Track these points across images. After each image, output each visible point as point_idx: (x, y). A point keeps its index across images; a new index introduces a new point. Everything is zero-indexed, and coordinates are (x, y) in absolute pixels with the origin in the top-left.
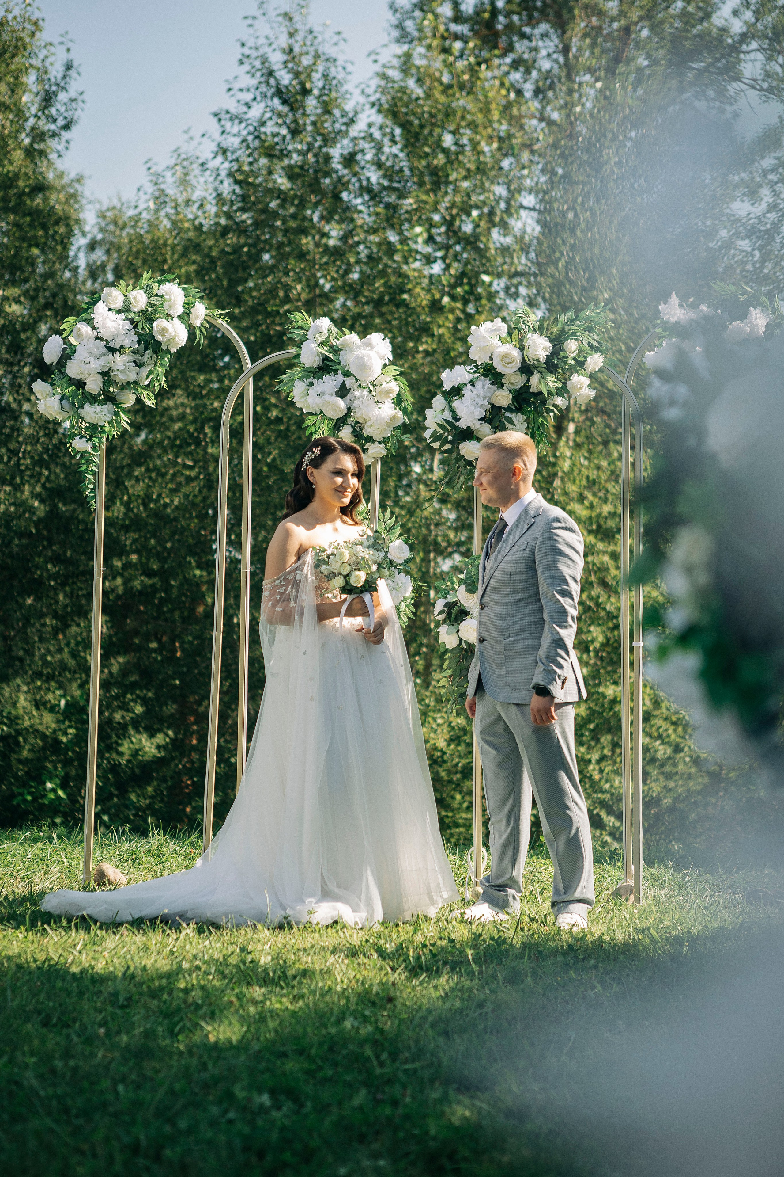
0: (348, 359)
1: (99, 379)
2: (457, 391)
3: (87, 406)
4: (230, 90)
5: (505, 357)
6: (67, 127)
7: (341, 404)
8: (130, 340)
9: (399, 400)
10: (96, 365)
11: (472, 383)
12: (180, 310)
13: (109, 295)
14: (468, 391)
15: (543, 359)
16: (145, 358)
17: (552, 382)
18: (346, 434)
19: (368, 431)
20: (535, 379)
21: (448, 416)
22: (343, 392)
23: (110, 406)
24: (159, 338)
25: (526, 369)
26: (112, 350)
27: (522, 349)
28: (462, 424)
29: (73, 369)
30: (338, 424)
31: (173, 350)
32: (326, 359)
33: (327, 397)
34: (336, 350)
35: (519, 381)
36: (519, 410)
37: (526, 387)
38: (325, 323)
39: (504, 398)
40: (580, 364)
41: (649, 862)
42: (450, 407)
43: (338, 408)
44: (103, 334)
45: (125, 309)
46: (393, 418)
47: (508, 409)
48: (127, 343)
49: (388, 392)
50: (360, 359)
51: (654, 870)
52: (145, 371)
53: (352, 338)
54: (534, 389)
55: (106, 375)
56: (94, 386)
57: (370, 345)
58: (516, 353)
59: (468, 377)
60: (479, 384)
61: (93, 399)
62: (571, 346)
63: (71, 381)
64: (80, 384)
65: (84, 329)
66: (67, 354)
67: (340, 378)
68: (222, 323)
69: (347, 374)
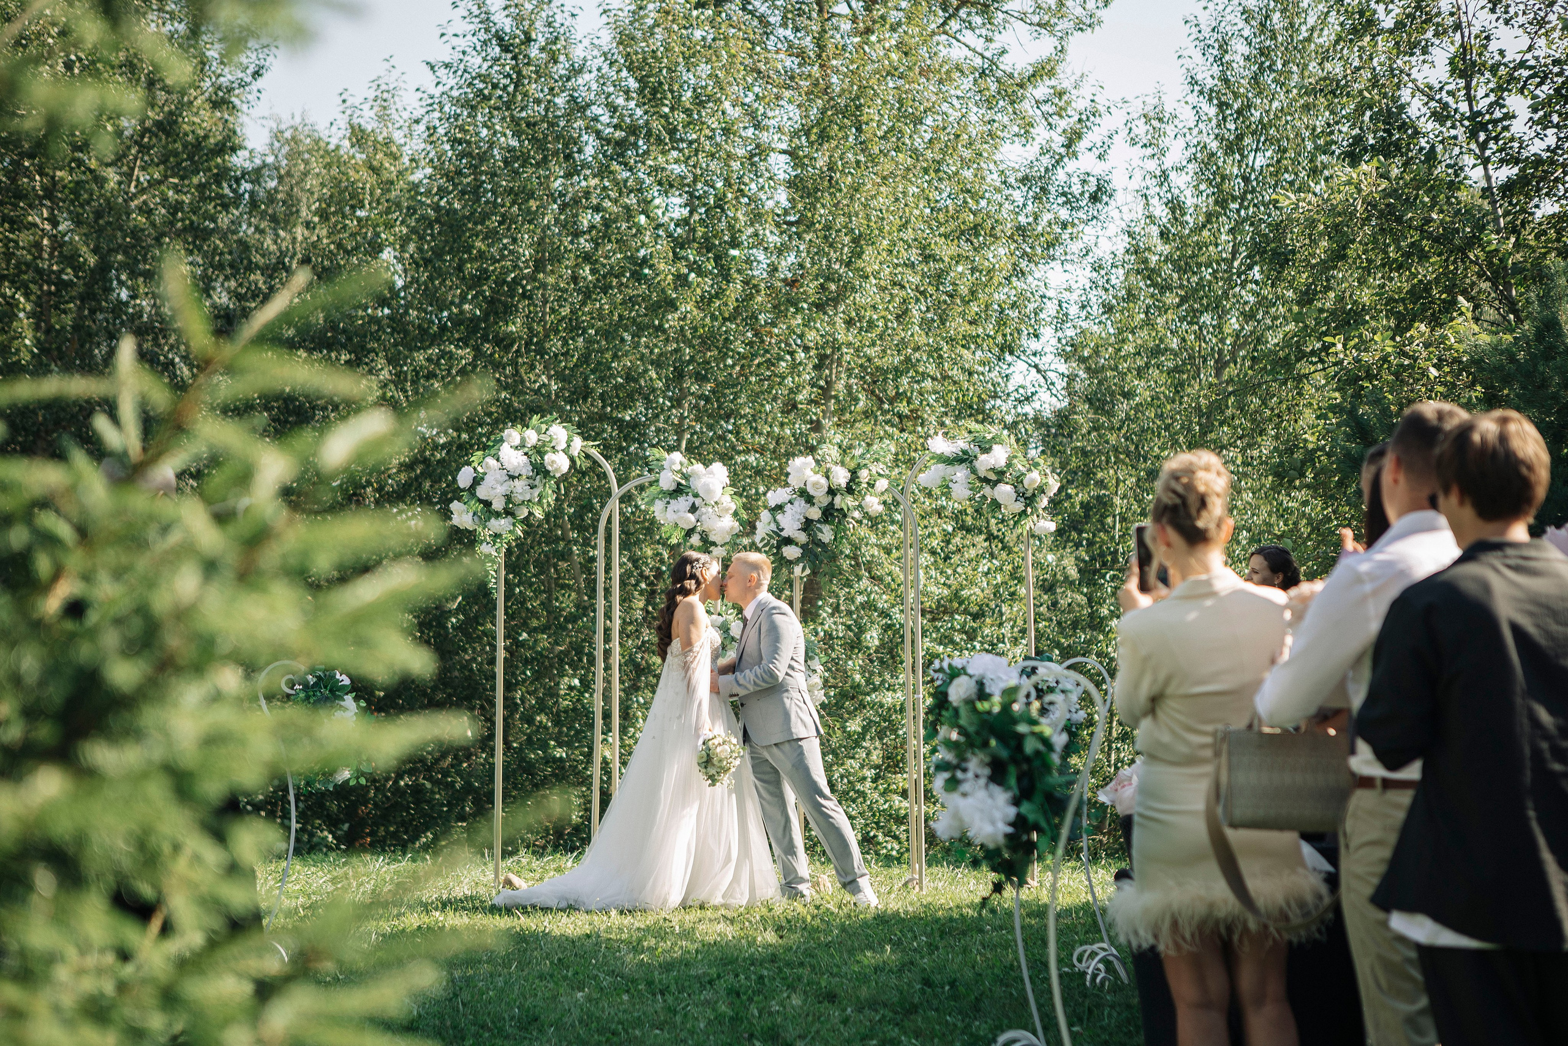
0: (697, 485)
1: (503, 500)
2: (779, 508)
3: (493, 520)
4: (443, 35)
5: (816, 485)
6: (257, 74)
7: (692, 518)
8: (527, 471)
9: (736, 514)
10: (501, 490)
11: (790, 502)
12: (564, 446)
13: (509, 435)
14: (788, 507)
15: (844, 485)
16: (537, 482)
17: (851, 501)
18: (695, 540)
19: (712, 538)
20: (838, 500)
21: (773, 527)
22: (693, 509)
23: (510, 519)
24: (549, 468)
25: (832, 492)
26: (512, 478)
27: (828, 478)
28: (784, 534)
29: (482, 492)
30: (689, 533)
31: (558, 475)
32: (679, 484)
33: (681, 514)
34: (686, 477)
35: (825, 501)
36: (826, 522)
37: (831, 504)
38: (677, 456)
39: (815, 513)
40: (871, 485)
41: (929, 865)
42: (775, 521)
43: (688, 521)
44: (506, 465)
45: (522, 445)
46: (732, 528)
47: (819, 521)
48: (524, 472)
49: (727, 510)
50: (706, 485)
51: (935, 870)
52: (536, 492)
53: (698, 467)
54: (837, 506)
55: (508, 498)
56: (498, 505)
57: (712, 473)
58: (823, 481)
59: (787, 498)
60: (796, 503)
61: (498, 515)
62: (864, 474)
63: (480, 501)
64: (487, 504)
65: (491, 462)
66: (477, 481)
67: (691, 499)
68: (595, 453)
69: (696, 496)
